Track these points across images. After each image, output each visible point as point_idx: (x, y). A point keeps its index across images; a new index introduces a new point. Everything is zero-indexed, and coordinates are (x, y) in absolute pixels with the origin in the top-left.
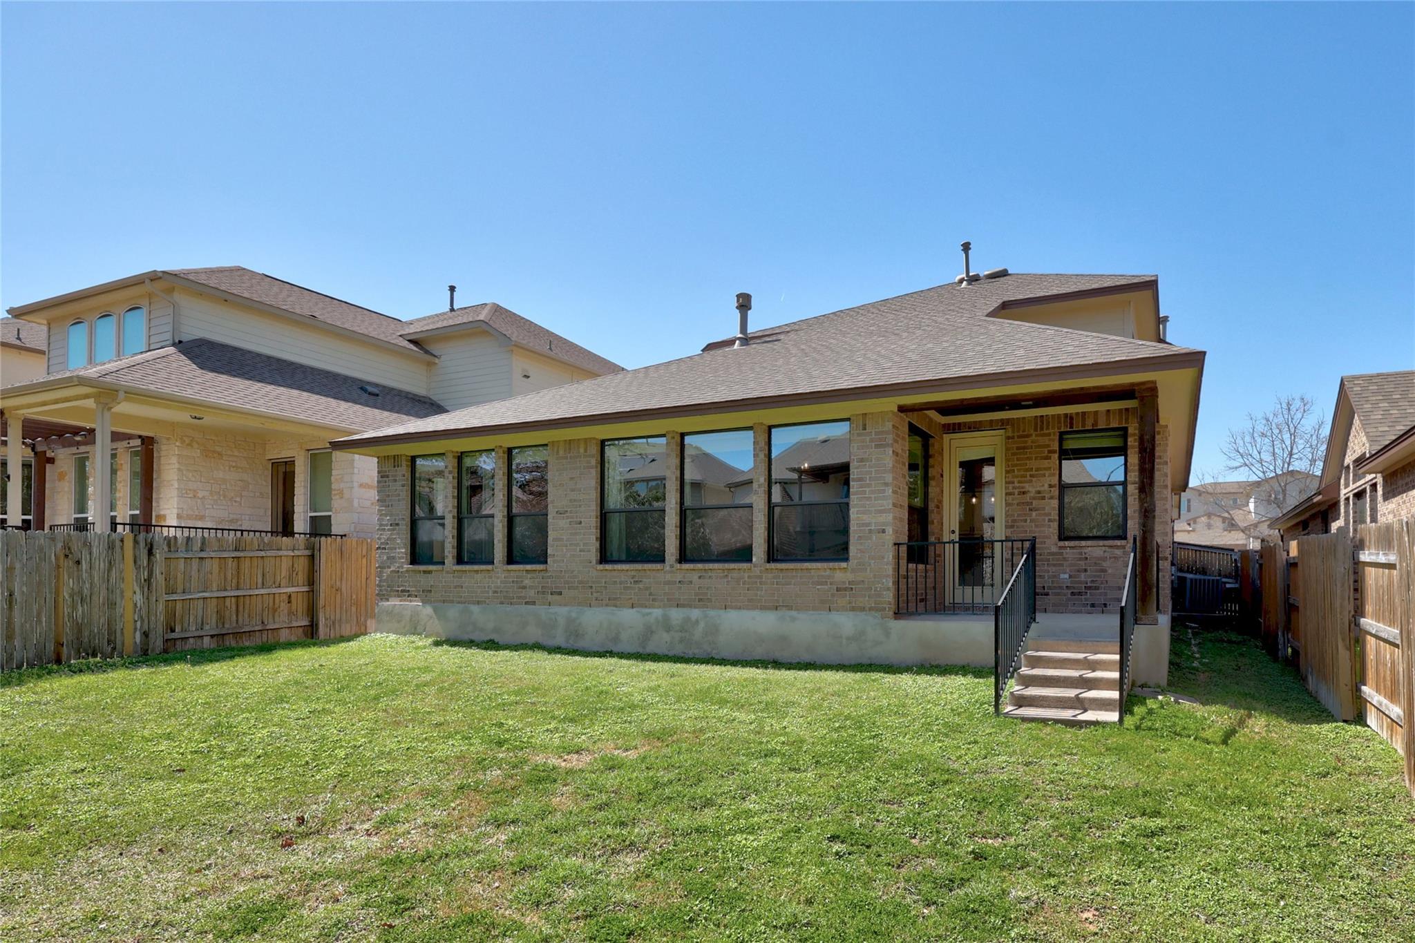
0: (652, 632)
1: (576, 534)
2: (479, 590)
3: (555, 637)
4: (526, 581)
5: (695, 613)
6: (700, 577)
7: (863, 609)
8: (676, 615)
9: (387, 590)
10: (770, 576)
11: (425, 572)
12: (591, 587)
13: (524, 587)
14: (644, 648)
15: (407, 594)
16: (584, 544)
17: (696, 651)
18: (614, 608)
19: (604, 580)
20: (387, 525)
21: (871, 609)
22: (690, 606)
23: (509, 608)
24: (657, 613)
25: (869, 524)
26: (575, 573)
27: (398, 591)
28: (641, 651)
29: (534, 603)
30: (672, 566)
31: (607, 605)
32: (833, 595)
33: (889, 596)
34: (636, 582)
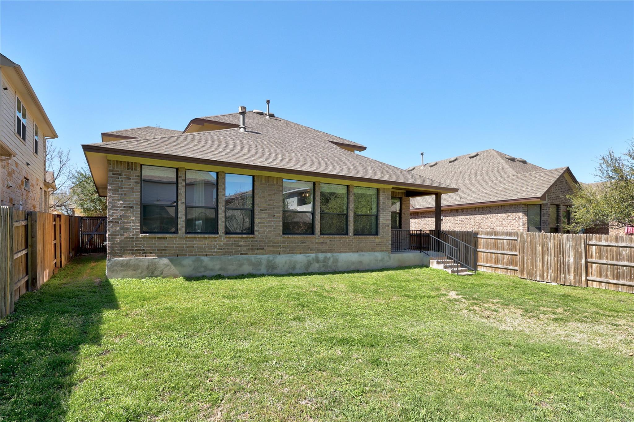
0: (311, 263)
1: (272, 221)
2: (207, 249)
3: (260, 270)
4: (241, 243)
5: (329, 255)
6: (330, 241)
7: (383, 251)
8: (321, 256)
9: (121, 250)
10: (355, 240)
11: (160, 238)
12: (280, 245)
13: (240, 246)
14: (307, 270)
15: (142, 252)
16: (276, 226)
17: (330, 270)
18: (292, 254)
19: (287, 242)
20: (120, 207)
21: (385, 251)
22: (326, 252)
23: (230, 257)
24: (313, 255)
25: (385, 224)
26: (271, 239)
27: (133, 250)
28: (306, 272)
29: (246, 254)
30: (319, 236)
31: (288, 253)
32: (375, 247)
33: (390, 246)
34: (303, 243)
